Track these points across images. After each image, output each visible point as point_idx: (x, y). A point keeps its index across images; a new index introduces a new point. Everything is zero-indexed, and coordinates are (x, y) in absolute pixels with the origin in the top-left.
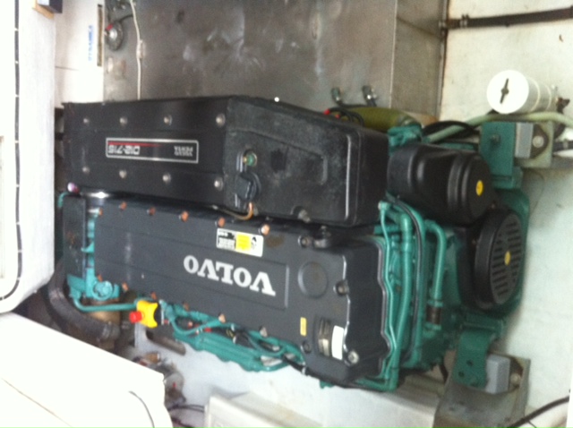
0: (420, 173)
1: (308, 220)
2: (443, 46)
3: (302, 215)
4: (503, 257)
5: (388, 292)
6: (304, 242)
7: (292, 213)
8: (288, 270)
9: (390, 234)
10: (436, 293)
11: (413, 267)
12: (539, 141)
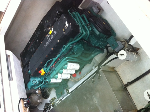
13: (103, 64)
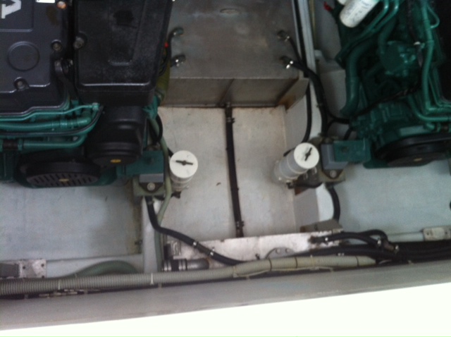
1: (76, 46)
3: (79, 39)
4: (64, 177)
5: (26, 115)
6: (56, 45)
7: (80, 32)
8: (29, 31)
9: (74, 113)
10: (28, 144)
11: (48, 130)
12: (151, 187)
13: (312, 88)
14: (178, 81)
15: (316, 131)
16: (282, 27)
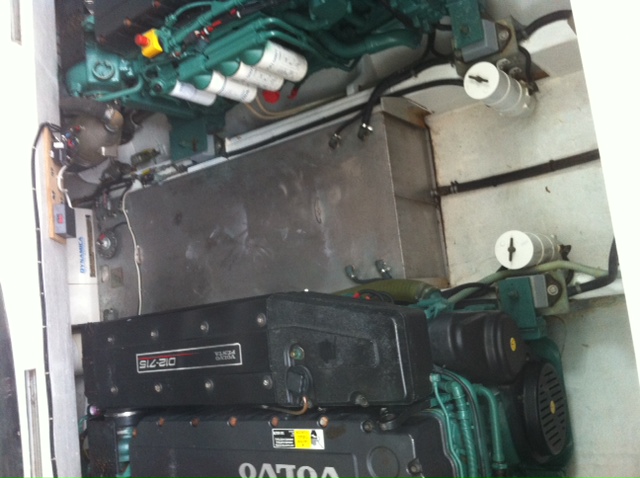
0: (459, 340)
1: (366, 404)
2: (438, 212)
3: (358, 400)
4: (548, 407)
5: (456, 461)
6: (367, 427)
7: (349, 400)
8: (355, 458)
9: (446, 404)
10: (499, 457)
11: (473, 432)
12: (553, 289)
13: (393, 90)
14: (408, 268)
15: (448, 71)
16: (325, 145)
